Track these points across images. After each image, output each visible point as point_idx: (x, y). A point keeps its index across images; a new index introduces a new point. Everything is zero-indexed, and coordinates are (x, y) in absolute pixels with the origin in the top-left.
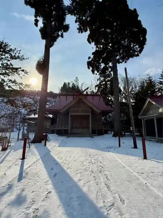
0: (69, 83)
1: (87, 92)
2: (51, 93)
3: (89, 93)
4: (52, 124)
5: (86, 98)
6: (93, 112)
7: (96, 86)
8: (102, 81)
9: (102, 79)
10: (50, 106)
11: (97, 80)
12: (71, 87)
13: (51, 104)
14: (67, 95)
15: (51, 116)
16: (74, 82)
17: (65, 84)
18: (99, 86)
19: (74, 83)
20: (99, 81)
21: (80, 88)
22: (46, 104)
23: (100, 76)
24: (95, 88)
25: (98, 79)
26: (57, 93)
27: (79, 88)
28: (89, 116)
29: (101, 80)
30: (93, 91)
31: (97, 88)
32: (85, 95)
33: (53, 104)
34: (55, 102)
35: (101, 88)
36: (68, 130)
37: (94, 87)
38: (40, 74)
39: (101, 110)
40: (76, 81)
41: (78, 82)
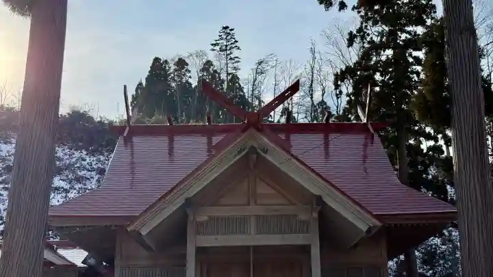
0: (181, 63)
1: (287, 113)
2: (78, 118)
3: (301, 119)
5: (286, 147)
6: (329, 226)
7: (340, 77)
8: (377, 48)
9: (375, 32)
10: (72, 195)
11: (344, 43)
12: (194, 83)
13: (78, 186)
14: (172, 132)
15: (77, 256)
16: (211, 56)
17: (158, 67)
18: (358, 74)
19: (209, 63)
20: (356, 45)
21: (247, 90)
22: (49, 189)
23: (366, 19)
24: (337, 86)
25: (351, 34)
26: (111, 123)
27: (241, 89)
28: (305, 249)
29: (372, 42)
30: (322, 103)
31: (347, 87)
32: (276, 128)
33: (92, 185)
34: (101, 172)
35: (375, 84)
37: (332, 78)
38: (13, 9)
39: (378, 217)
40: (221, 50)
41: (235, 53)
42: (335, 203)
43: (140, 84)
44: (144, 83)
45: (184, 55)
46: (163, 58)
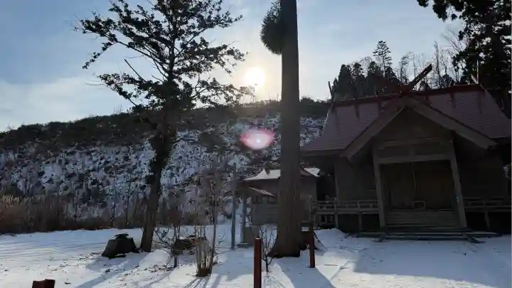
0: (357, 66)
1: (423, 83)
2: (307, 101)
3: (433, 86)
4: (321, 197)
5: (428, 104)
7: (456, 59)
8: (478, 38)
9: (476, 29)
10: (307, 140)
11: (456, 39)
12: (365, 75)
13: (310, 136)
14: (357, 103)
15: (314, 171)
16: (374, 59)
17: (345, 69)
18: (468, 56)
19: (373, 63)
20: (465, 38)
21: (398, 75)
22: (299, 139)
23: (469, 22)
24: (455, 64)
25: (460, 32)
26: (323, 102)
27: (394, 74)
28: (447, 163)
29: (475, 35)
30: (446, 76)
31: (462, 64)
32: (419, 93)
33: (316, 135)
34: (321, 128)
35: (481, 59)
36: (378, 215)
37: (450, 61)
38: (273, 52)
39: (495, 140)
40: (379, 55)
41: (388, 55)
42: (464, 134)
43: (336, 80)
44: (338, 79)
45: (358, 60)
46: (346, 64)
